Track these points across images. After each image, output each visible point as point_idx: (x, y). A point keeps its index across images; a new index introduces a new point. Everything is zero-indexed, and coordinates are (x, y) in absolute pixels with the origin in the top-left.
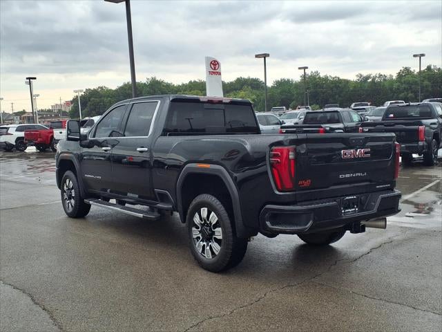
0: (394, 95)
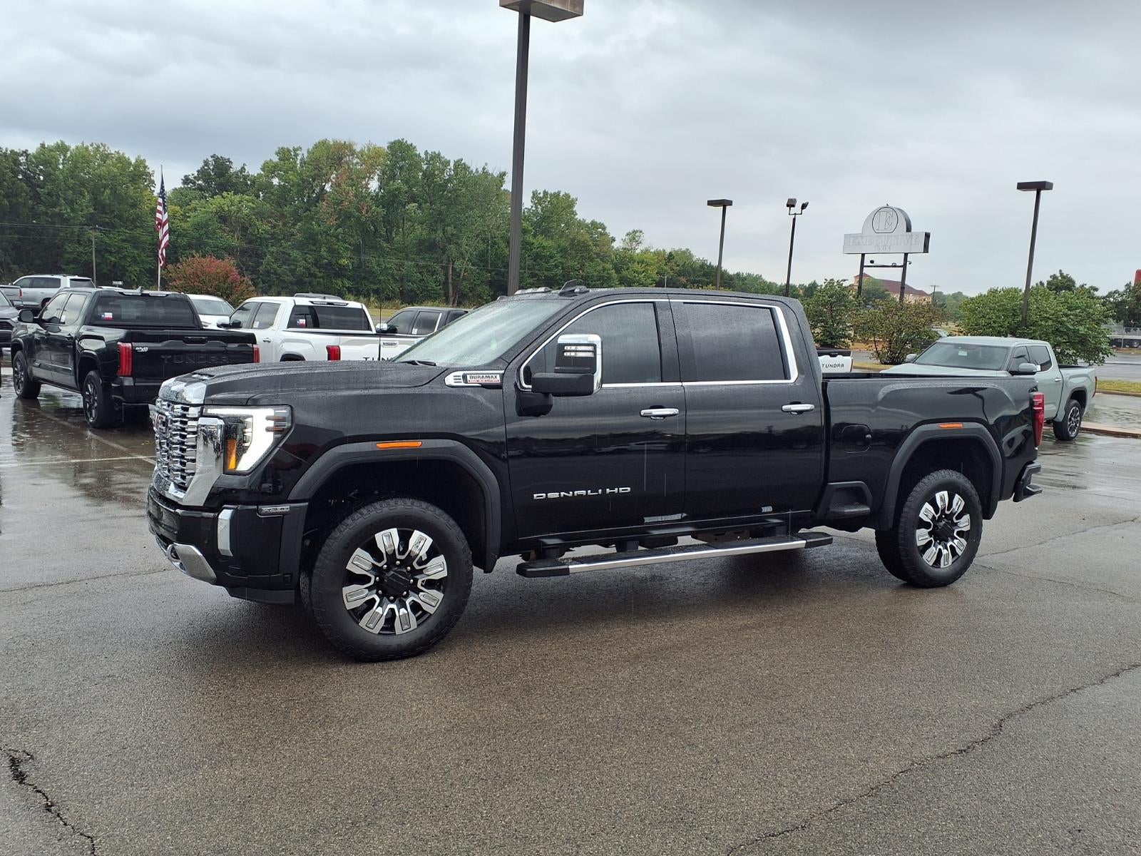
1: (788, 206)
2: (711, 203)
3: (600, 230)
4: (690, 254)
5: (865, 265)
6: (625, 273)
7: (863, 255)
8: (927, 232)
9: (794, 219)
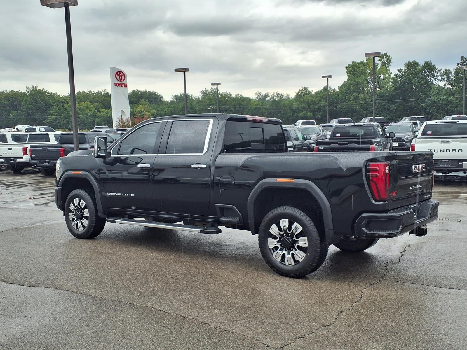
0: (293, 114)
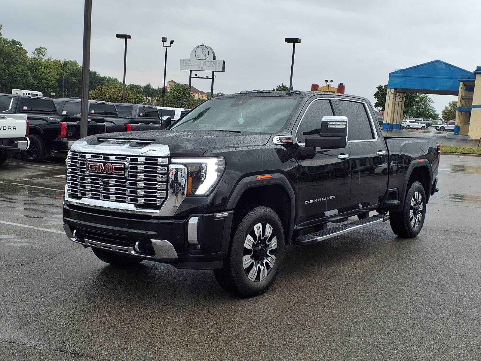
1: (162, 41)
2: (118, 36)
3: (18, 46)
4: (77, 64)
5: (192, 76)
6: (36, 73)
7: (191, 71)
8: (224, 60)
9: (166, 49)
